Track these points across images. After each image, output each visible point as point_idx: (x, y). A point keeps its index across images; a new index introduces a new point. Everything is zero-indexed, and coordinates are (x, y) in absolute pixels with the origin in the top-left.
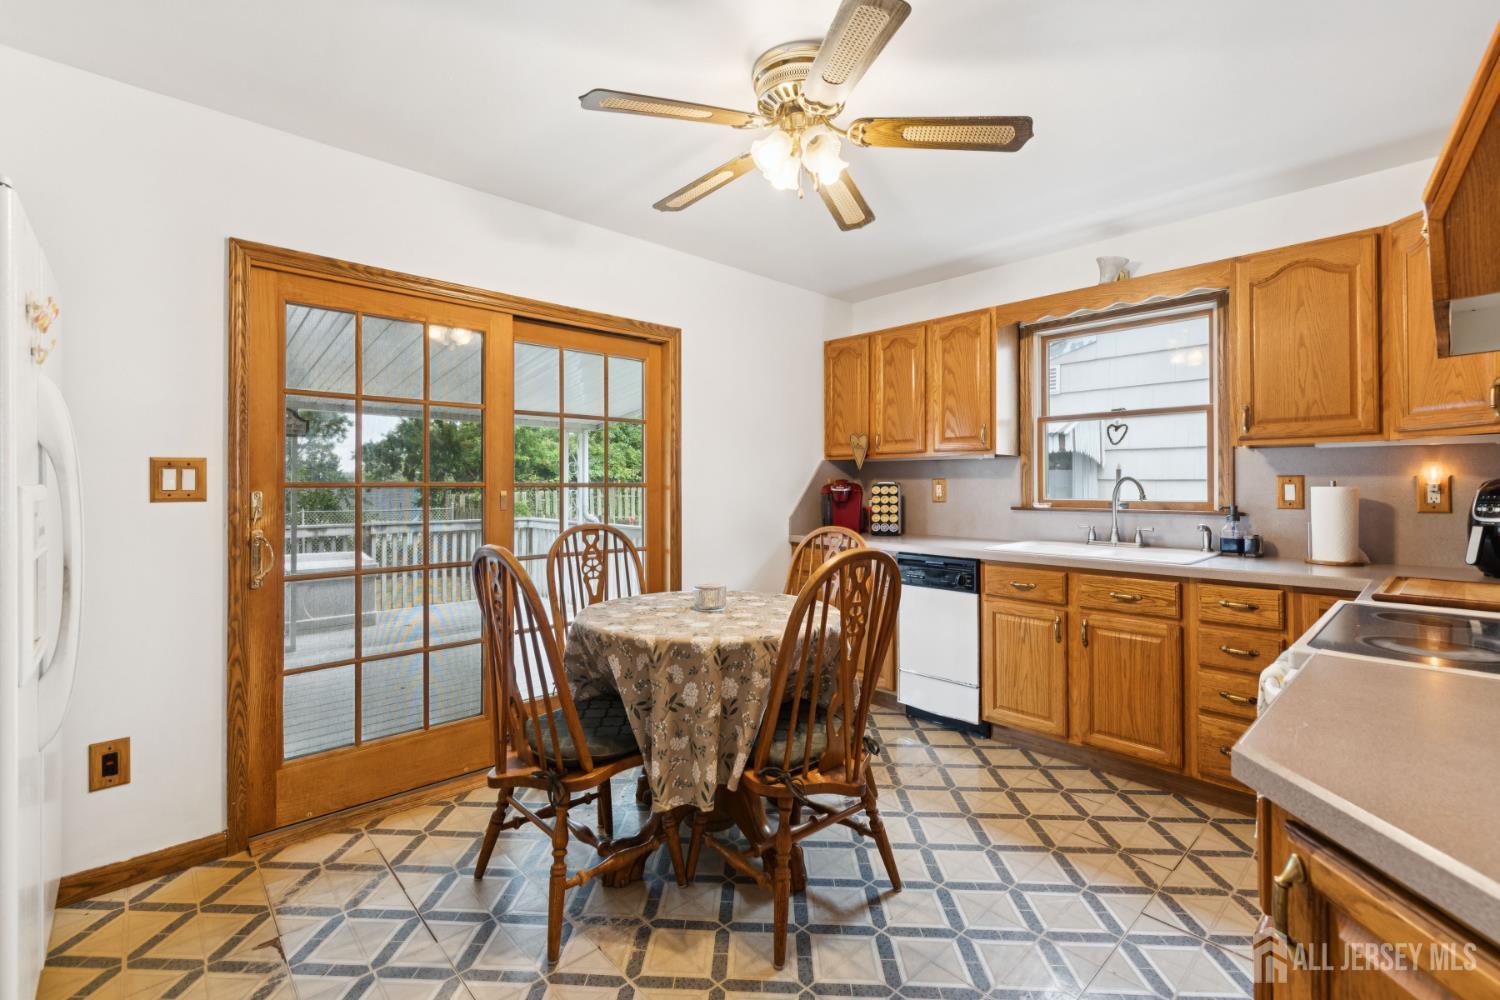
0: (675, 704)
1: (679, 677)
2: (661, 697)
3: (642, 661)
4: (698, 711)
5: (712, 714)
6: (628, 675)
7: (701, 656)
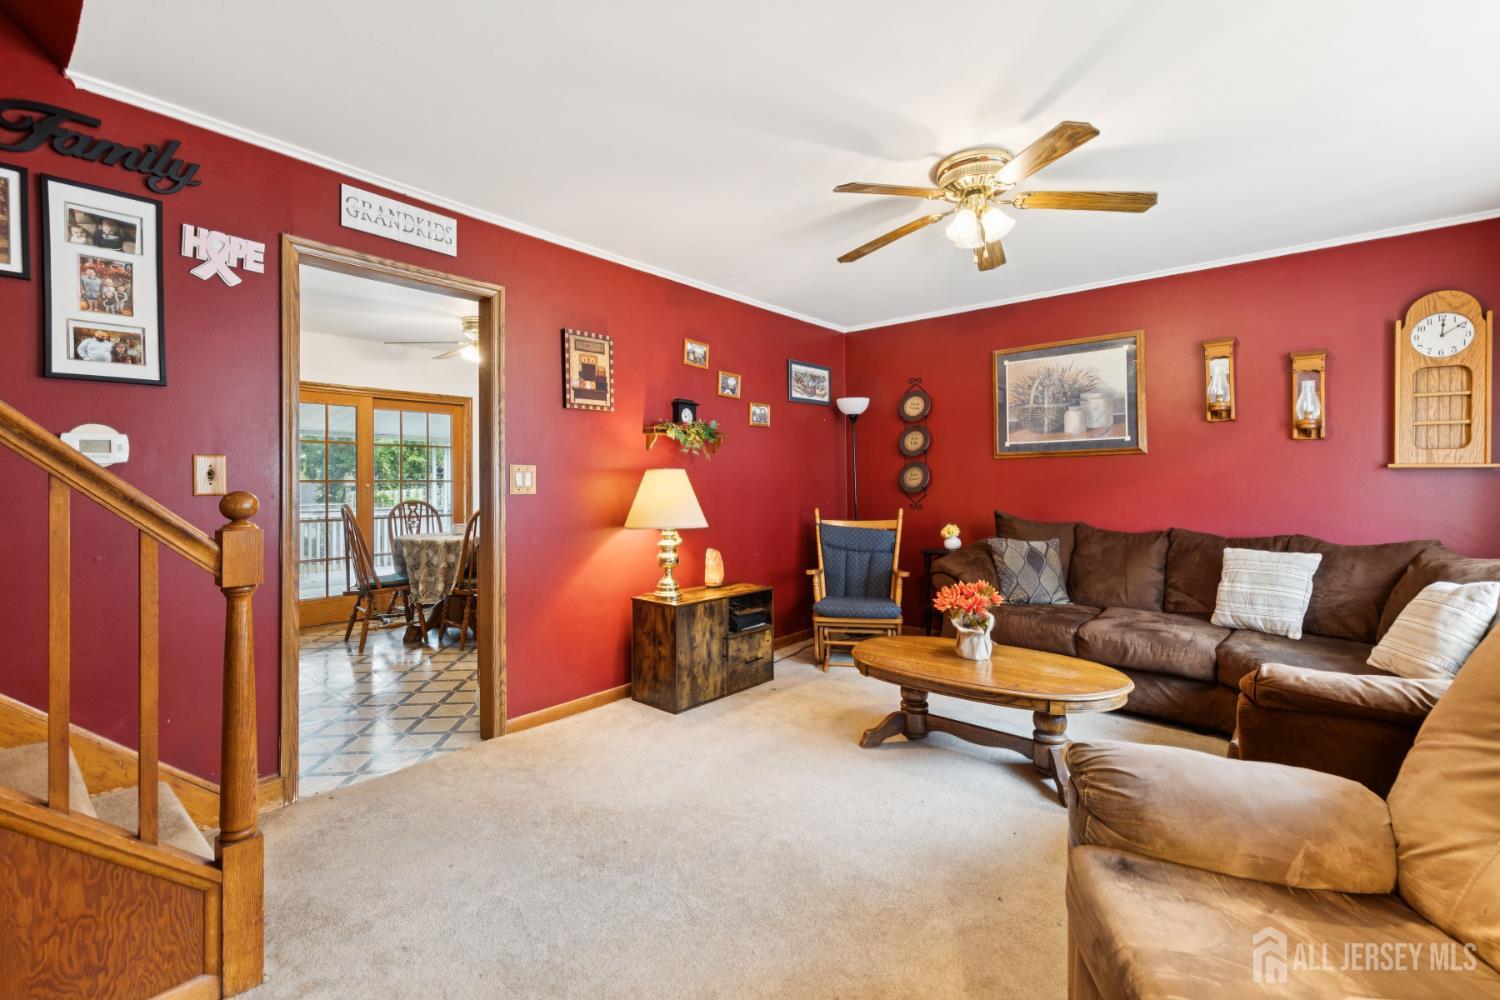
0: (429, 564)
1: (431, 554)
2: (424, 561)
3: (416, 549)
4: (437, 566)
5: (442, 566)
6: (409, 555)
7: (438, 546)
